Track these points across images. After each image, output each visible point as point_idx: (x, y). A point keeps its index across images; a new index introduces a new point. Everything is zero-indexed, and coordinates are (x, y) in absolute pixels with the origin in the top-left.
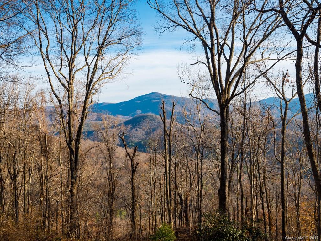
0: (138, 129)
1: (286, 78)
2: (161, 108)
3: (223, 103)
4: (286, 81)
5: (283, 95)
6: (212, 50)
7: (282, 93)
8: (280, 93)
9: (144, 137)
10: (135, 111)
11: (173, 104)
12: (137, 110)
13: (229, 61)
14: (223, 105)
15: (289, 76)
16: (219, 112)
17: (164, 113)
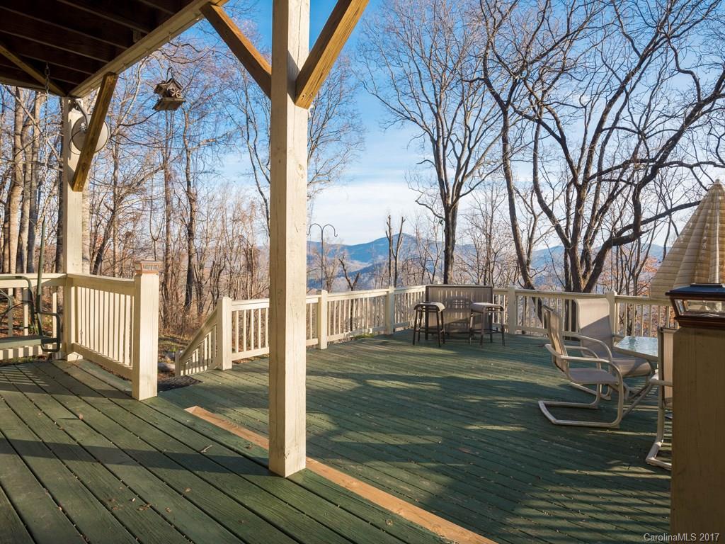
2: (387, 223)
11: (402, 220)
14: (448, 208)
16: (444, 217)
17: (390, 229)
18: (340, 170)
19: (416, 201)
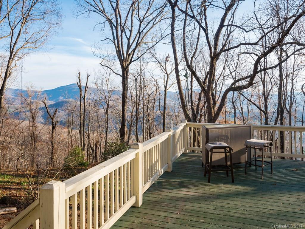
0: (60, 111)
1: (168, 59)
2: (78, 77)
3: (124, 66)
4: (168, 61)
5: (166, 70)
6: (116, 28)
7: (165, 69)
8: (164, 68)
9: (65, 117)
10: (58, 97)
11: (88, 75)
12: (60, 96)
13: (129, 39)
14: (124, 68)
15: (169, 58)
16: (121, 74)
17: (80, 81)
18: (43, 40)
19: (100, 64)
